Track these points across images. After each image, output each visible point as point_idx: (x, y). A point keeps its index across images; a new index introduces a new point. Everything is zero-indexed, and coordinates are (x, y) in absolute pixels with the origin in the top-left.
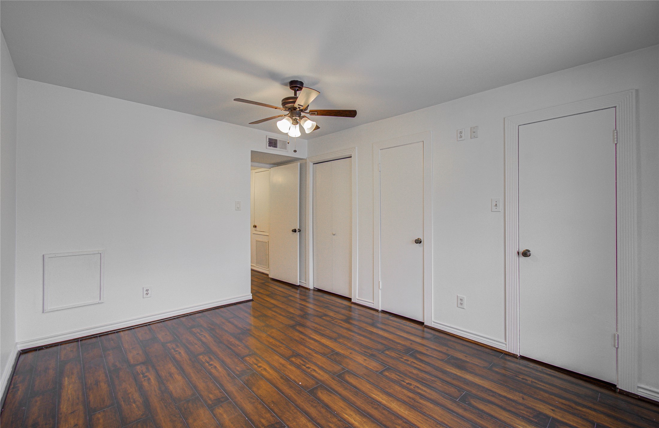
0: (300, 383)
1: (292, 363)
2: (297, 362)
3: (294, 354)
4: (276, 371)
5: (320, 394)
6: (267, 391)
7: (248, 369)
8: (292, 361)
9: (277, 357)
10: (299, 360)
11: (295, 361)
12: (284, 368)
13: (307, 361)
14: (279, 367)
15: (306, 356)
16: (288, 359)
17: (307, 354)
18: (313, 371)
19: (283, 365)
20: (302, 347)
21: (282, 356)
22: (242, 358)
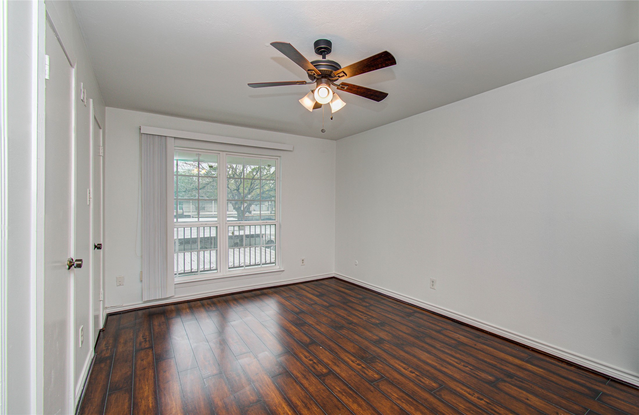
0: (321, 348)
1: (326, 365)
2: (322, 366)
3: (323, 378)
4: (342, 359)
5: (308, 340)
6: (347, 345)
7: (369, 363)
8: (326, 369)
9: (343, 374)
10: (319, 369)
11: (323, 368)
12: (335, 361)
13: (311, 368)
14: (339, 363)
15: (310, 374)
16: (331, 372)
17: (307, 376)
18: (308, 356)
19: (335, 364)
20: (311, 389)
21: (337, 377)
22: (382, 377)
